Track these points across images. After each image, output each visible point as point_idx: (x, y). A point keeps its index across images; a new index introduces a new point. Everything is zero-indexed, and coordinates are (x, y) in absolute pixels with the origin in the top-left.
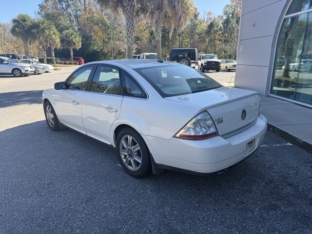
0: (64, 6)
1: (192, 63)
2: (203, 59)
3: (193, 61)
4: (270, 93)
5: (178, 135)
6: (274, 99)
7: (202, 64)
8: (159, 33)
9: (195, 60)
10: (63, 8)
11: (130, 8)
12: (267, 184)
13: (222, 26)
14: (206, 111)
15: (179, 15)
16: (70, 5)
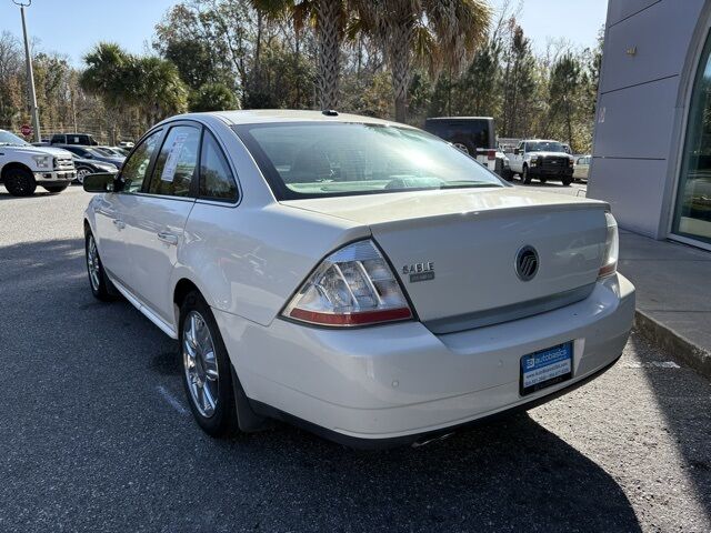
0: (213, 30)
1: (480, 153)
2: (527, 151)
3: (482, 150)
4: (672, 232)
5: (287, 313)
6: (680, 248)
7: (525, 164)
8: (400, 81)
9: (487, 146)
10: (210, 35)
11: (331, 20)
12: (545, 470)
13: (589, 73)
14: (371, 237)
15: (451, 36)
16: (225, 27)
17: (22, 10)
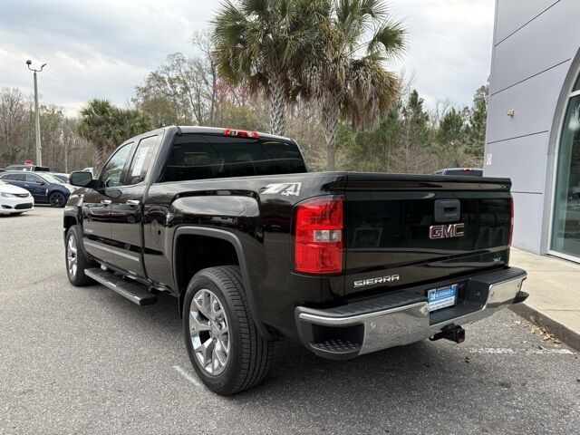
0: (178, 90)
4: (552, 249)
6: (558, 261)
10: (176, 93)
11: (279, 86)
13: (470, 125)
16: (188, 88)
17: (35, 74)
